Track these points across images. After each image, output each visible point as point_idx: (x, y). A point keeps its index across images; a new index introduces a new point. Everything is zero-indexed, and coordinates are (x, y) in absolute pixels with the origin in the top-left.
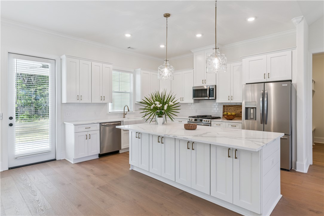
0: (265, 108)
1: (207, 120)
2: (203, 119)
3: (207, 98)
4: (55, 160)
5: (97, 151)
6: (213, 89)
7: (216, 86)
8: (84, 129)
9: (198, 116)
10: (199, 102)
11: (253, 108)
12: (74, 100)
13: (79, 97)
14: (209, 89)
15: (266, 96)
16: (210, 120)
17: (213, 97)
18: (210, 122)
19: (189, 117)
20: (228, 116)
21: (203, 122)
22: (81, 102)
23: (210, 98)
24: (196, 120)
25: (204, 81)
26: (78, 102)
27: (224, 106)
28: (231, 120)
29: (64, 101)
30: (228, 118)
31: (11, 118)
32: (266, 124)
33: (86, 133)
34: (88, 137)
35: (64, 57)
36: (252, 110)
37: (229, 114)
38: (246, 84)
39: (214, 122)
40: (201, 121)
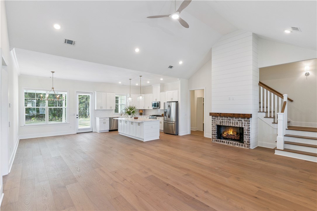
2: (154, 117)
3: (156, 107)
4: (92, 132)
5: (108, 128)
7: (160, 102)
8: (103, 120)
12: (99, 109)
13: (101, 107)
14: (158, 103)
15: (170, 107)
16: (156, 117)
17: (159, 107)
22: (102, 109)
25: (156, 100)
26: (101, 109)
29: (96, 109)
31: (77, 115)
33: (104, 121)
34: (104, 123)
35: (95, 92)
39: (158, 118)
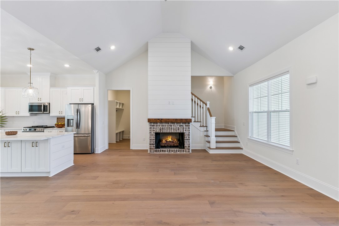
0: (79, 119)
1: (40, 129)
2: (37, 128)
3: (42, 112)
6: (47, 106)
7: (50, 103)
9: (32, 127)
10: (36, 115)
11: (72, 119)
14: (44, 106)
15: (79, 111)
16: (43, 129)
17: (47, 111)
18: (43, 131)
19: (24, 128)
20: (57, 125)
21: (37, 131)
23: (45, 112)
24: (30, 130)
25: (39, 99)
27: (58, 118)
28: (61, 128)
30: (58, 127)
32: (79, 129)
36: (72, 121)
37: (60, 123)
38: (70, 104)
39: (46, 130)
40: (35, 130)
